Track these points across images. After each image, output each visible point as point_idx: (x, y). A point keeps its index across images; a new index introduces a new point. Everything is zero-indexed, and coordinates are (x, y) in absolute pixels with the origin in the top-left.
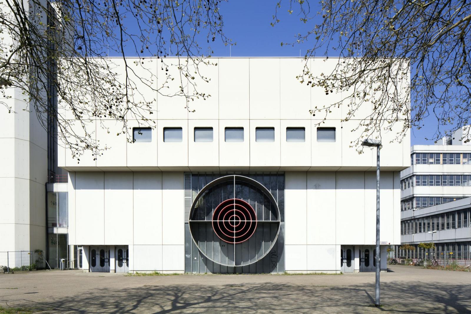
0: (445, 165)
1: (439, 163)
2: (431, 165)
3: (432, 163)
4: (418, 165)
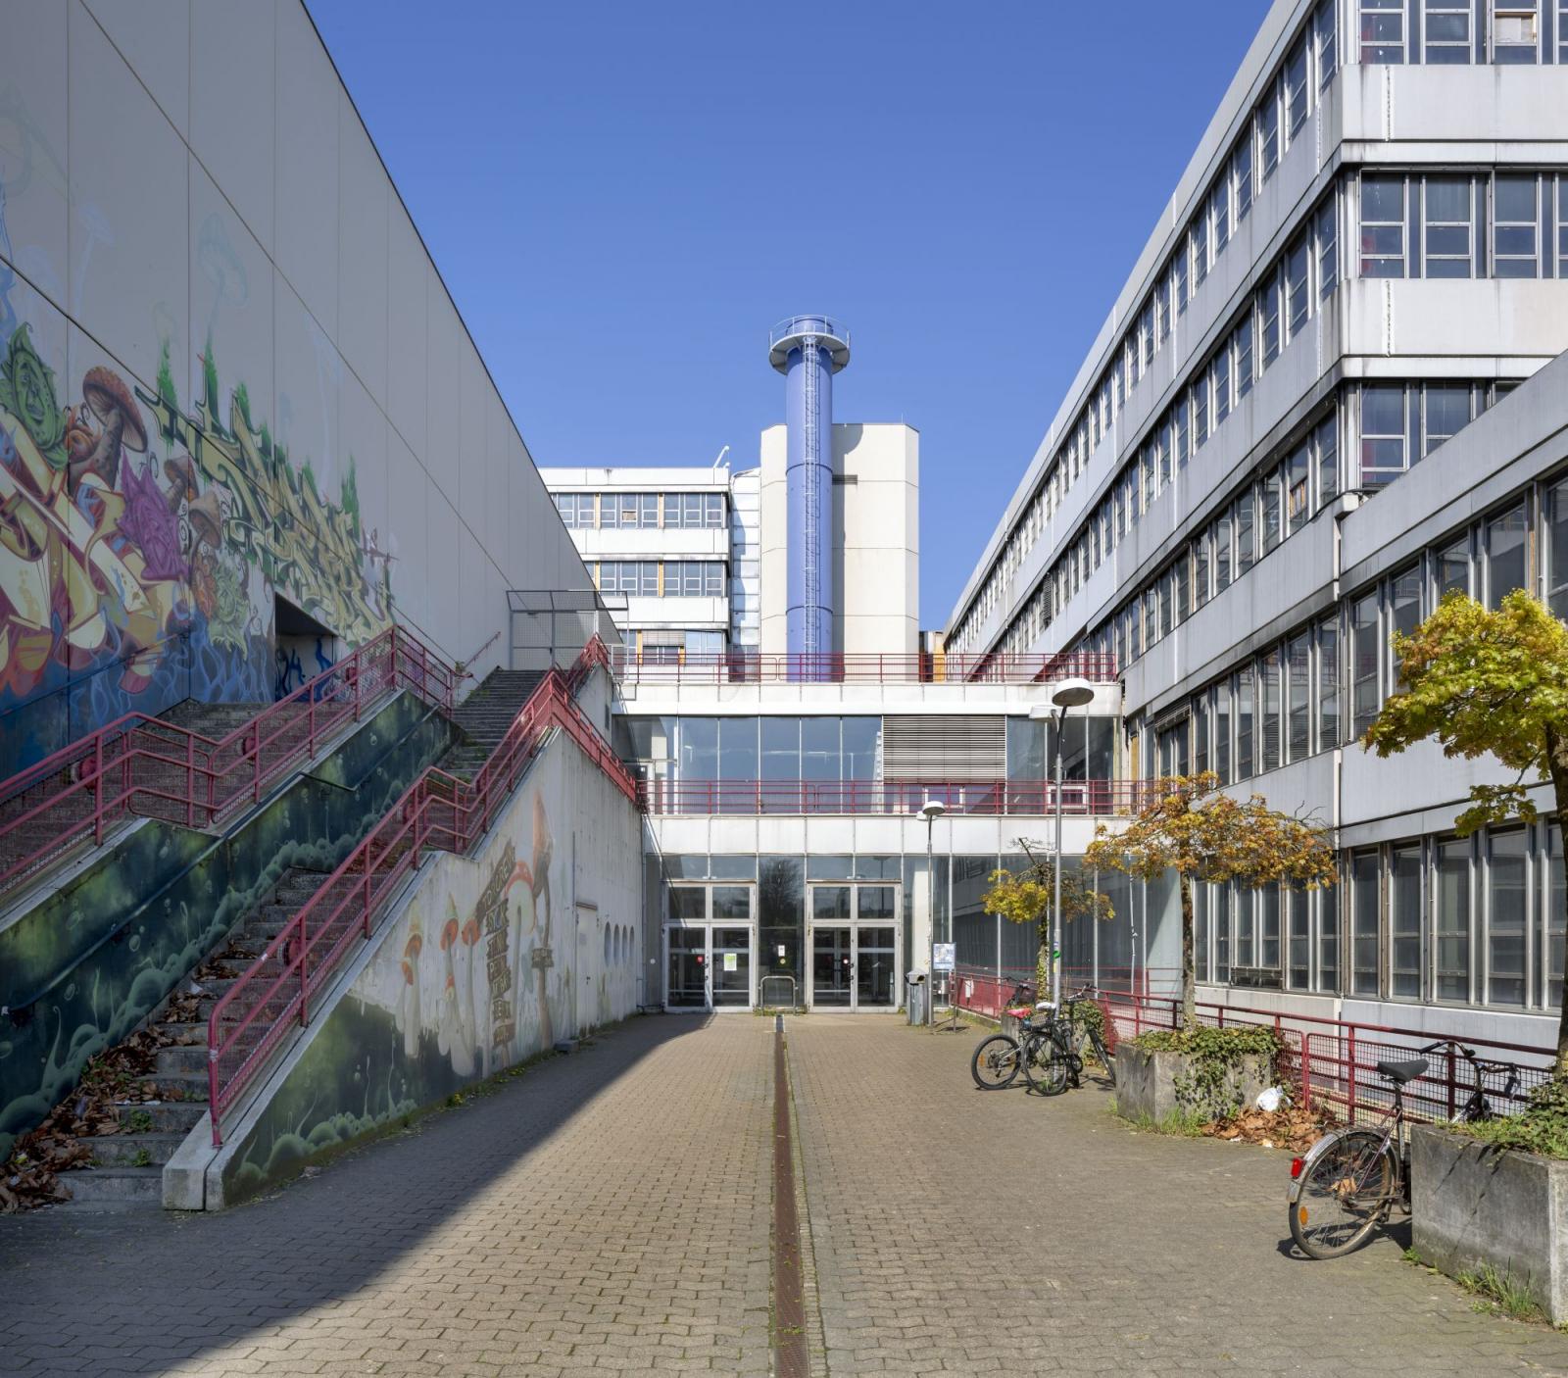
2: (1515, 77)
3: (1520, 55)
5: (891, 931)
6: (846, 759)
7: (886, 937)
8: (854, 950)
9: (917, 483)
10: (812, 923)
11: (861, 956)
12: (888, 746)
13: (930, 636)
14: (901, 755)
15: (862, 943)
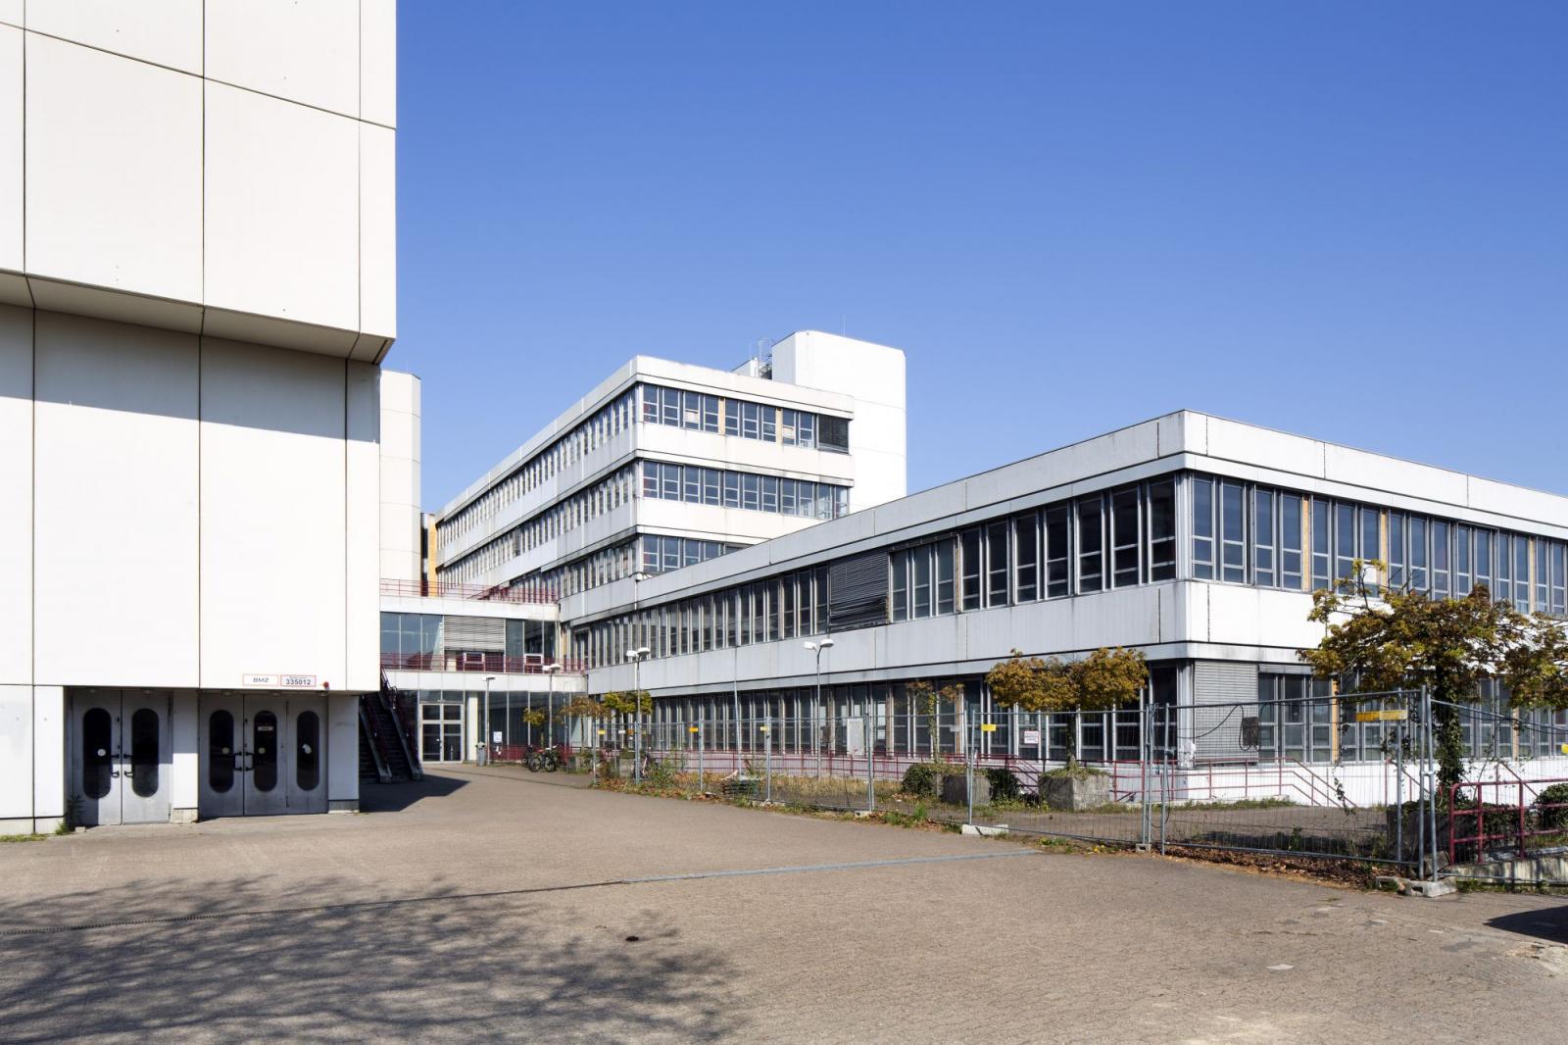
0: (732, 439)
1: (716, 430)
2: (692, 433)
3: (692, 426)
4: (650, 426)
5: (459, 726)
6: (424, 636)
7: (457, 728)
8: (442, 735)
9: (419, 414)
10: (421, 722)
11: (445, 738)
12: (447, 630)
13: (426, 516)
14: (453, 635)
15: (446, 731)
